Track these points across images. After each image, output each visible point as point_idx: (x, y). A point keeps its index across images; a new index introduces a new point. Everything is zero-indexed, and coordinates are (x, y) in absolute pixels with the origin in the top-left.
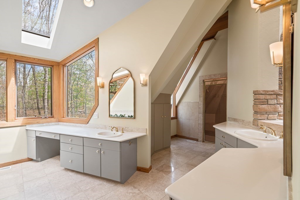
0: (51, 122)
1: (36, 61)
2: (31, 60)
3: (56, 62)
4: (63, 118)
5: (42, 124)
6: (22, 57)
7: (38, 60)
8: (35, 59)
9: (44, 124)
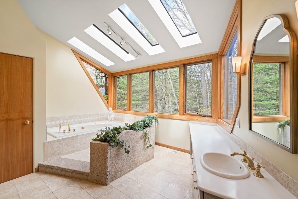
0: (209, 121)
1: (197, 60)
2: (193, 60)
3: (214, 54)
4: (220, 119)
5: (201, 122)
6: (187, 59)
7: (198, 58)
8: (196, 58)
9: (203, 123)
